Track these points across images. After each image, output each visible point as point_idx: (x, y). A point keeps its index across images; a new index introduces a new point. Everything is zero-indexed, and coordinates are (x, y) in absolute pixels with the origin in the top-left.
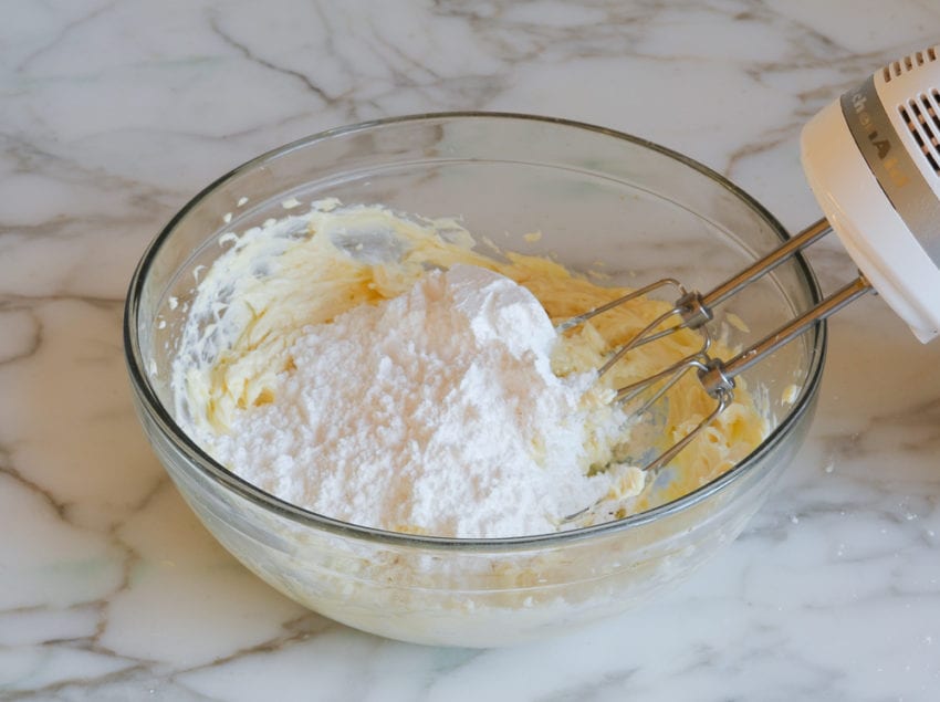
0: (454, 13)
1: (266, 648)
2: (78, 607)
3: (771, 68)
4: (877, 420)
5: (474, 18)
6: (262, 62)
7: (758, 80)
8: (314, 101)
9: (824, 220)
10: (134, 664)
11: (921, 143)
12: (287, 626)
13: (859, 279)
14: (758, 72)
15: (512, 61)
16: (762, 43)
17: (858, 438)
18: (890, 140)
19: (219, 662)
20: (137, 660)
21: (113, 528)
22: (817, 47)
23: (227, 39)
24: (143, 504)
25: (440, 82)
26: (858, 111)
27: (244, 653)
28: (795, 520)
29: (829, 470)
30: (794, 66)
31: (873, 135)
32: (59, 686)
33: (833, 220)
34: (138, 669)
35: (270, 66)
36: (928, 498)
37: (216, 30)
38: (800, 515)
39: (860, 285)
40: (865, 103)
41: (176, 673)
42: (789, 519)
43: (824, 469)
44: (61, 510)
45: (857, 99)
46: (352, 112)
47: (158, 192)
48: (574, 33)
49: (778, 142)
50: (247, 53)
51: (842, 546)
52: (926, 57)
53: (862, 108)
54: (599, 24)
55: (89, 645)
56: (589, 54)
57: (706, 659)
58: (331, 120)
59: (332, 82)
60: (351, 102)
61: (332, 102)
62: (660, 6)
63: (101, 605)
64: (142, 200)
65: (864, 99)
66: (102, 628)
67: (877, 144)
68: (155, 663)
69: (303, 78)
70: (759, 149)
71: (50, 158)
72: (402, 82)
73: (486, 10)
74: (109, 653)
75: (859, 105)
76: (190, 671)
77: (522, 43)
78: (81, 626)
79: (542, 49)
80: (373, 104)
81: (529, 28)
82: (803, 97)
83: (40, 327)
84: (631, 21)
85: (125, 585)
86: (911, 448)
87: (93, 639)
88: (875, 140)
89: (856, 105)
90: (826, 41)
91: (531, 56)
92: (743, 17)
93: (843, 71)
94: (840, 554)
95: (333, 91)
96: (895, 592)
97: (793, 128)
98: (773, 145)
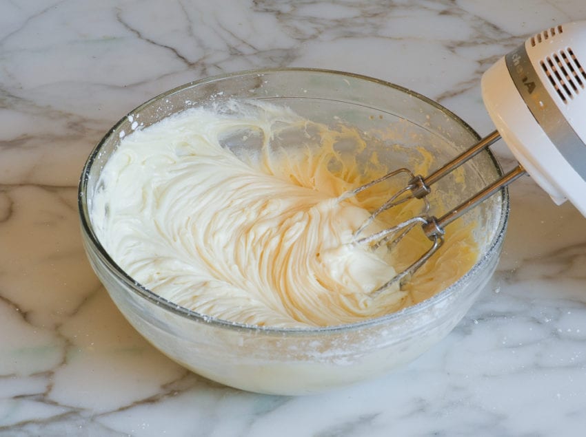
0: (267, 11)
1: (151, 401)
2: (36, 375)
3: (461, 44)
4: (527, 261)
5: (279, 13)
6: (148, 40)
7: (453, 51)
8: (180, 64)
9: (496, 132)
10: (69, 410)
11: (554, 83)
12: (164, 387)
13: (518, 167)
14: (453, 47)
15: (302, 40)
16: (457, 29)
17: (515, 272)
19: (122, 409)
20: (72, 407)
21: (57, 327)
22: (489, 31)
23: (126, 26)
24: (75, 313)
25: (258, 53)
26: (516, 64)
27: (137, 403)
28: (477, 322)
29: (497, 291)
30: (475, 43)
31: (525, 80)
32: (24, 424)
33: (501, 131)
34: (72, 413)
35: (154, 43)
36: (558, 309)
37: (120, 20)
38: (479, 319)
39: (519, 170)
40: (520, 60)
41: (96, 415)
42: (473, 321)
43: (494, 290)
44: (25, 316)
45: (515, 58)
46: (204, 72)
47: (85, 120)
48: (340, 23)
49: (466, 90)
50: (139, 35)
51: (505, 338)
52: (557, 31)
53: (518, 62)
54: (356, 17)
55: (42, 398)
56: (350, 35)
57: (421, 408)
58: (191, 76)
59: (191, 53)
60: (203, 65)
61: (191, 65)
62: (393, 6)
63: (49, 374)
64: (73, 125)
66: (50, 388)
67: (527, 84)
68: (82, 409)
69: (173, 50)
70: (455, 94)
71: (18, 99)
72: (235, 53)
73: (286, 9)
74: (55, 404)
75: (517, 61)
76: (104, 414)
77: (308, 29)
78: (37, 387)
79: (320, 33)
80: (216, 66)
81: (312, 20)
82: (481, 62)
83: (12, 203)
84: (375, 15)
85: (64, 362)
86: (548, 278)
87: (45, 395)
88: (526, 82)
89: (514, 61)
90: (496, 28)
91: (314, 37)
92: (444, 13)
93: (506, 46)
94: (504, 343)
95: (192, 58)
96: (538, 367)
97: (475, 81)
98: (462, 92)
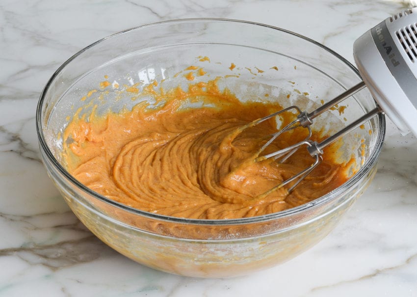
18: (392, 46)
65: (381, 29)
